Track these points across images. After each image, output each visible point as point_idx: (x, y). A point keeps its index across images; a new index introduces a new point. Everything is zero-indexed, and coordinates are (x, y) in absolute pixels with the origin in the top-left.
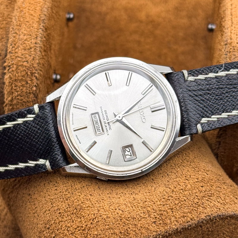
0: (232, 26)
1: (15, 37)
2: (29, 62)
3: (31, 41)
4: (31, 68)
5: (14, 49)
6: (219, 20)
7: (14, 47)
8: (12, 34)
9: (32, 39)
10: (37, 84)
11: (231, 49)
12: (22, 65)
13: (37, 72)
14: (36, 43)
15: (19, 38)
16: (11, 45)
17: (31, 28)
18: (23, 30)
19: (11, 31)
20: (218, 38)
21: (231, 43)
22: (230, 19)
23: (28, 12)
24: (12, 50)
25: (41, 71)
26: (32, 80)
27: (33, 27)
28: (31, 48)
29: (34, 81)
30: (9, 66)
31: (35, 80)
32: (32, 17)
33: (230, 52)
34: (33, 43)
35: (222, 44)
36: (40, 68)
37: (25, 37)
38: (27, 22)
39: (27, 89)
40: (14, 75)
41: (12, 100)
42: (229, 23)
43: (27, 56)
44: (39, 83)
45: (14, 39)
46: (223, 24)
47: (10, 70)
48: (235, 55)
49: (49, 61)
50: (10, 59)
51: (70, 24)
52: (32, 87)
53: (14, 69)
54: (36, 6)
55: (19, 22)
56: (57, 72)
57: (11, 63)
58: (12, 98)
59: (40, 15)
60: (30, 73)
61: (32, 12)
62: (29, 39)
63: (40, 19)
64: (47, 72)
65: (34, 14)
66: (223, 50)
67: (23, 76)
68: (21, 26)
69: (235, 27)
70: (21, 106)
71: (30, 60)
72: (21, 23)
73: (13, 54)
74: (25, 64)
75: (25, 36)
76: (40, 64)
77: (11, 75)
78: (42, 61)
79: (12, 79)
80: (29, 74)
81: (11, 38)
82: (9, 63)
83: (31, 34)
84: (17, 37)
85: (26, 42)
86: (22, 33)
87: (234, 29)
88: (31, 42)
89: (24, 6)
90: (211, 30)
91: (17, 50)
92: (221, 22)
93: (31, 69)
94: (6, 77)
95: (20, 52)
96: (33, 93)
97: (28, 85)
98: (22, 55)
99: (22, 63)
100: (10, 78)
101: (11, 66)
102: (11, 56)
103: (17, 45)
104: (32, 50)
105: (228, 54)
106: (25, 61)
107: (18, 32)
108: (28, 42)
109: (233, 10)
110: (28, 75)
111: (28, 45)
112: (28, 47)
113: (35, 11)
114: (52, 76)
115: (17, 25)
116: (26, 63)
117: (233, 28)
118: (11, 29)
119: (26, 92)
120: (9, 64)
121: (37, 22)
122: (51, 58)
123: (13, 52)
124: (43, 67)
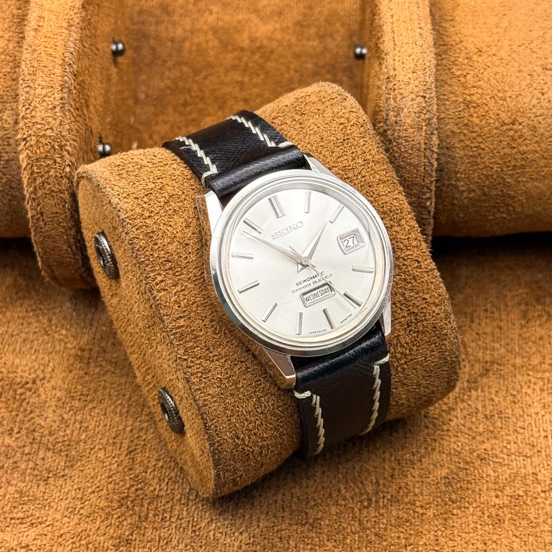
0: (395, 49)
1: (28, 93)
2: (55, 129)
3: (53, 96)
4: (59, 138)
5: (28, 111)
6: (374, 40)
7: (29, 108)
8: (23, 89)
9: (55, 94)
10: (71, 162)
11: (395, 85)
12: (44, 134)
13: (68, 144)
14: (61, 99)
15: (34, 94)
16: (24, 106)
17: (52, 76)
18: (39, 81)
19: (22, 84)
20: (373, 69)
21: (396, 75)
22: (391, 38)
23: (45, 51)
24: (27, 114)
25: (75, 141)
26: (62, 157)
27: (54, 74)
28: (55, 107)
29: (65, 158)
30: (25, 139)
31: (67, 156)
32: (52, 58)
33: (394, 89)
34: (56, 99)
35: (382, 77)
36: (72, 137)
37: (44, 92)
38: (44, 67)
39: (57, 172)
40: (34, 151)
41: (35, 192)
42: (391, 45)
43: (50, 120)
44: (74, 160)
45: (27, 96)
46: (382, 47)
47: (28, 144)
48: (402, 94)
49: (86, 125)
50: (24, 127)
51: (120, 59)
52: (64, 168)
53: (32, 143)
54: (56, 40)
55: (31, 68)
56: (104, 140)
57: (26, 133)
58: (35, 187)
59: (63, 54)
60: (59, 146)
61: (51, 51)
62: (49, 94)
63: (63, 60)
64: (87, 141)
65: (54, 54)
66: (384, 88)
67: (48, 152)
68: (35, 75)
69: (399, 52)
70: (49, 199)
71: (56, 125)
72: (34, 69)
73: (29, 120)
74: (49, 133)
75: (44, 90)
76: (72, 131)
77: (29, 152)
78: (74, 127)
79: (32, 159)
80: (57, 147)
81: (22, 95)
82: (24, 134)
83: (53, 85)
84: (32, 92)
85: (46, 99)
86: (39, 85)
87: (398, 54)
88: (54, 99)
89: (37, 42)
90: (361, 57)
91: (33, 113)
92: (377, 44)
93: (58, 140)
94: (22, 156)
95: (39, 115)
96: (66, 176)
97: (58, 165)
98: (43, 119)
99: (44, 132)
100: (29, 157)
101: (28, 139)
102: (26, 123)
103: (32, 105)
104: (58, 109)
105: (392, 93)
106: (48, 129)
107: (31, 85)
108: (50, 99)
109: (395, 25)
110: (55, 149)
111: (49, 103)
112: (51, 106)
113: (56, 47)
114: (95, 147)
115: (30, 74)
116: (50, 131)
117: (396, 52)
118: (21, 82)
119: (56, 176)
120: (25, 136)
121: (60, 65)
122: (90, 119)
123: (28, 116)
124: (76, 134)
